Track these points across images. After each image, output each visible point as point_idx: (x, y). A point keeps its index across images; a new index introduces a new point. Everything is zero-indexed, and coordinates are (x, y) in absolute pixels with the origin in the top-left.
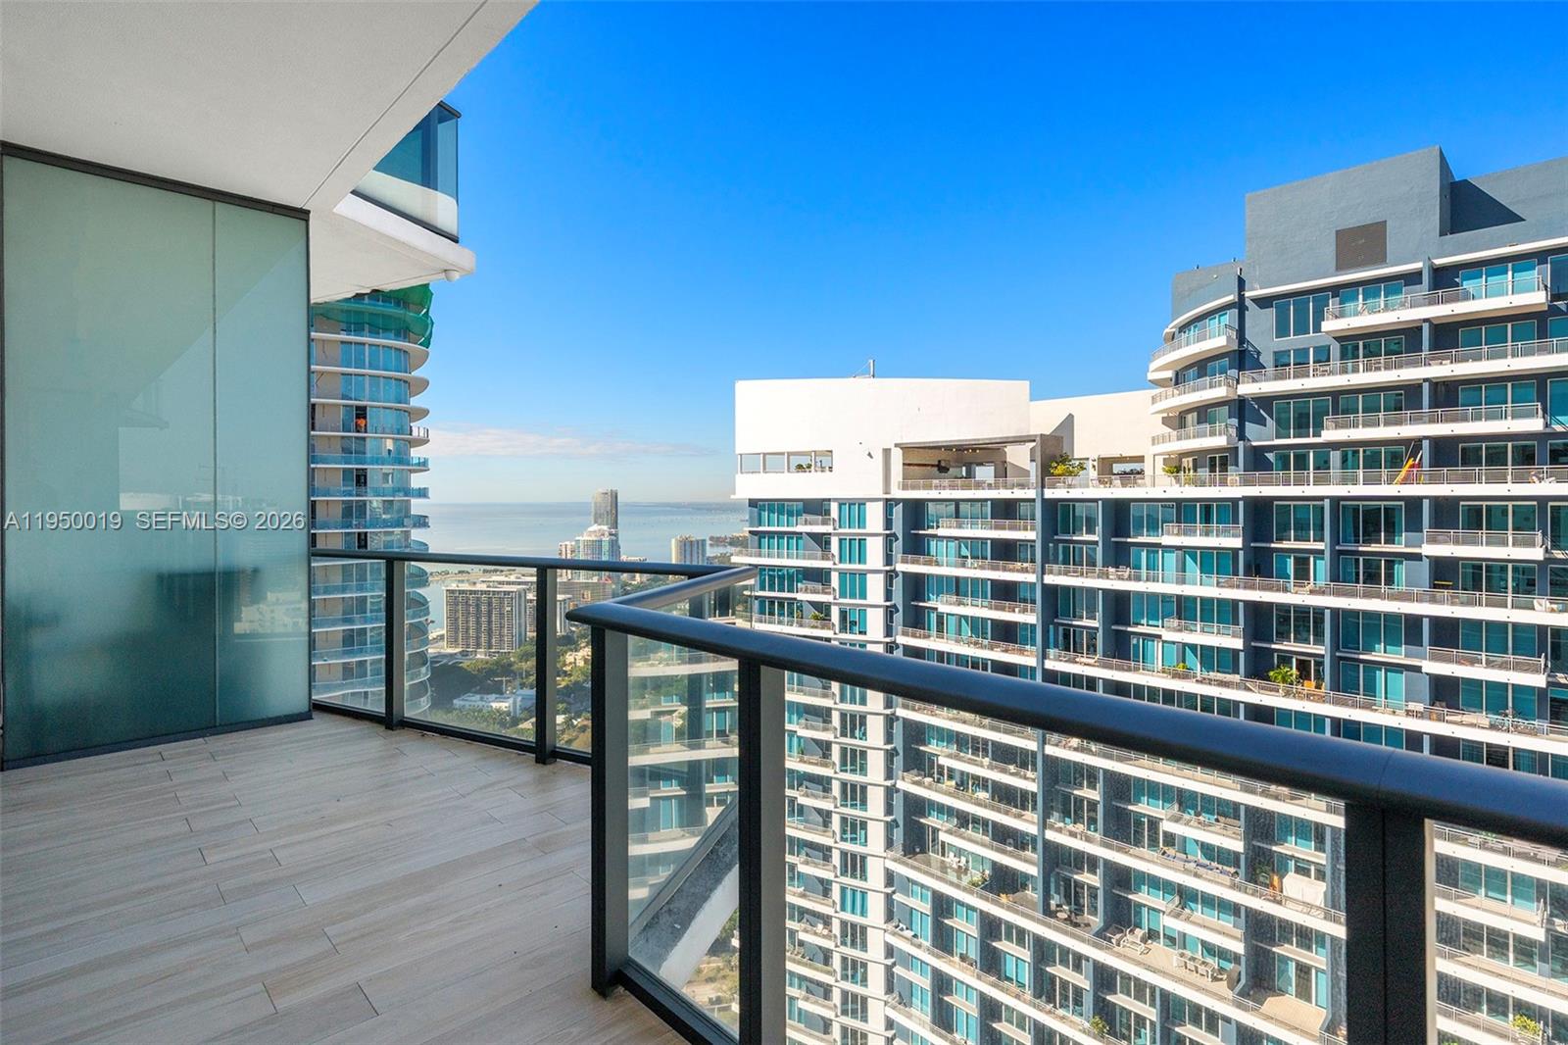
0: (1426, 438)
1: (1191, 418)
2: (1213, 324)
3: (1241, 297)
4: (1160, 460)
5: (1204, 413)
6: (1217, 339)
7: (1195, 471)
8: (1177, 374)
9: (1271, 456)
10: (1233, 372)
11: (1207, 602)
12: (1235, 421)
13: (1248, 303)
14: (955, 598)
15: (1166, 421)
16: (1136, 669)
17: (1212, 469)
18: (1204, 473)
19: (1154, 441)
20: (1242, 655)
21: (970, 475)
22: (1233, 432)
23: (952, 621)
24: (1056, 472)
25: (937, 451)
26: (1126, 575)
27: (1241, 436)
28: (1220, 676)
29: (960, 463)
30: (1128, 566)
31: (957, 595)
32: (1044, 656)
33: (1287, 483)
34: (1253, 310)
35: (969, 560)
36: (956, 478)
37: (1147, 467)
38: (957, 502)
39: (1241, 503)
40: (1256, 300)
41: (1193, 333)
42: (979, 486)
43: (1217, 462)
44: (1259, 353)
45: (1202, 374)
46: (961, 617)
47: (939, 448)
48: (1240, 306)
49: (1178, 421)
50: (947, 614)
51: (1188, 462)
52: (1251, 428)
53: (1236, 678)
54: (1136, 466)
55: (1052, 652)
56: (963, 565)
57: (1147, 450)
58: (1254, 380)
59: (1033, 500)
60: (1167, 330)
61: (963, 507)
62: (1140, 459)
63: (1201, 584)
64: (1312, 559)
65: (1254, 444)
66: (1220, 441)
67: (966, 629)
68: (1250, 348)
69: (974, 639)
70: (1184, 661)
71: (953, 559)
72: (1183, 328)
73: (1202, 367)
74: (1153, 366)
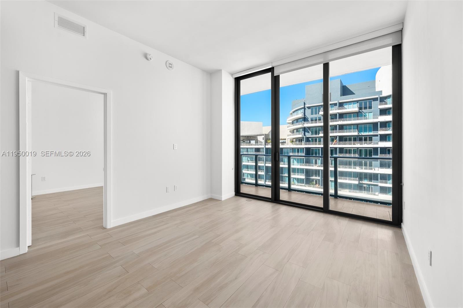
0: (338, 136)
1: (295, 131)
2: (299, 112)
3: (305, 106)
4: (289, 140)
5: (298, 130)
6: (300, 115)
7: (296, 142)
8: (292, 122)
9: (310, 139)
10: (303, 122)
11: (298, 169)
12: (303, 132)
13: (306, 108)
14: (247, 169)
15: (290, 131)
16: (284, 184)
17: (299, 142)
18: (298, 142)
19: (288, 136)
20: (305, 180)
21: (250, 142)
22: (303, 134)
23: (246, 174)
24: (268, 142)
25: (243, 137)
26: (282, 164)
27: (305, 135)
28: (301, 184)
29: (247, 140)
30: (283, 162)
31: (247, 168)
32: (266, 181)
33: (313, 144)
34: (307, 109)
35: (250, 161)
36: (247, 143)
37: (286, 141)
38: (247, 148)
39: (304, 149)
40: (307, 107)
41: (295, 113)
42: (252, 145)
43: (300, 140)
44: (308, 118)
45: (297, 122)
46: (248, 174)
47: (243, 136)
48: (304, 108)
49: (293, 131)
50: (245, 173)
51: (294, 140)
52: (306, 133)
53: (304, 184)
54: (284, 141)
55: (267, 181)
56: (249, 162)
57: (287, 138)
58: (307, 124)
59: (263, 148)
60: (290, 112)
61: (248, 150)
62: (285, 139)
63: (297, 165)
64: (318, 160)
65: (307, 136)
66: (300, 136)
67: (249, 176)
68: (306, 117)
69: (251, 178)
70: (294, 181)
71: (246, 161)
72: (294, 112)
73: (297, 120)
74: (288, 120)
